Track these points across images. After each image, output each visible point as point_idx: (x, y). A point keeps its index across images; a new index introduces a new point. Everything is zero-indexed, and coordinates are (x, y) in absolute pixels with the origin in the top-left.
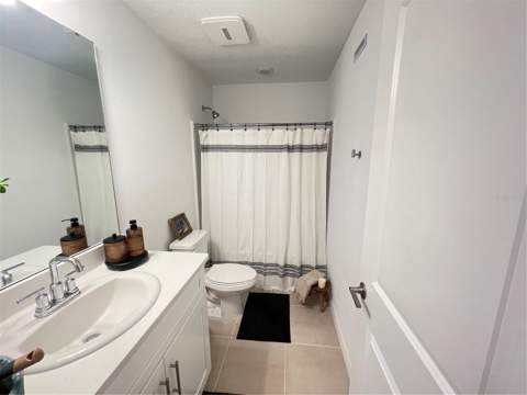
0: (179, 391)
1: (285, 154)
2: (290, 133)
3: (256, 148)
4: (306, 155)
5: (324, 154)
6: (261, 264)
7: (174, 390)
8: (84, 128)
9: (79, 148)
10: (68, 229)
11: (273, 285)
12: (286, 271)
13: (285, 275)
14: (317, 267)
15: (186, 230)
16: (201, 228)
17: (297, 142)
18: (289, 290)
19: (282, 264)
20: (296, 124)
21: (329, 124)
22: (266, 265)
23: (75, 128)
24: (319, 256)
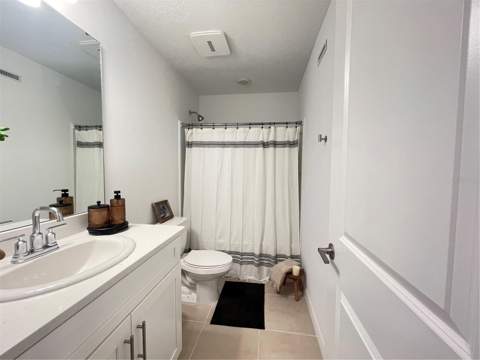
0: (144, 356)
1: (260, 149)
2: (265, 130)
3: (235, 145)
4: (279, 150)
5: (296, 150)
6: (237, 253)
7: (139, 356)
8: (87, 128)
9: (81, 144)
10: (58, 199)
11: (249, 275)
12: (262, 260)
13: (260, 264)
14: (292, 257)
15: (168, 215)
16: (182, 215)
17: (271, 139)
18: (264, 280)
19: (257, 252)
20: (270, 124)
21: (299, 123)
22: (242, 254)
23: (79, 128)
24: (293, 245)
